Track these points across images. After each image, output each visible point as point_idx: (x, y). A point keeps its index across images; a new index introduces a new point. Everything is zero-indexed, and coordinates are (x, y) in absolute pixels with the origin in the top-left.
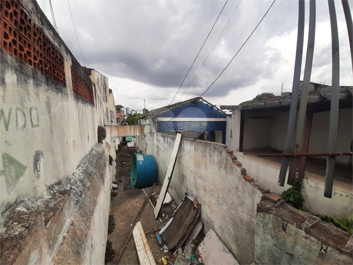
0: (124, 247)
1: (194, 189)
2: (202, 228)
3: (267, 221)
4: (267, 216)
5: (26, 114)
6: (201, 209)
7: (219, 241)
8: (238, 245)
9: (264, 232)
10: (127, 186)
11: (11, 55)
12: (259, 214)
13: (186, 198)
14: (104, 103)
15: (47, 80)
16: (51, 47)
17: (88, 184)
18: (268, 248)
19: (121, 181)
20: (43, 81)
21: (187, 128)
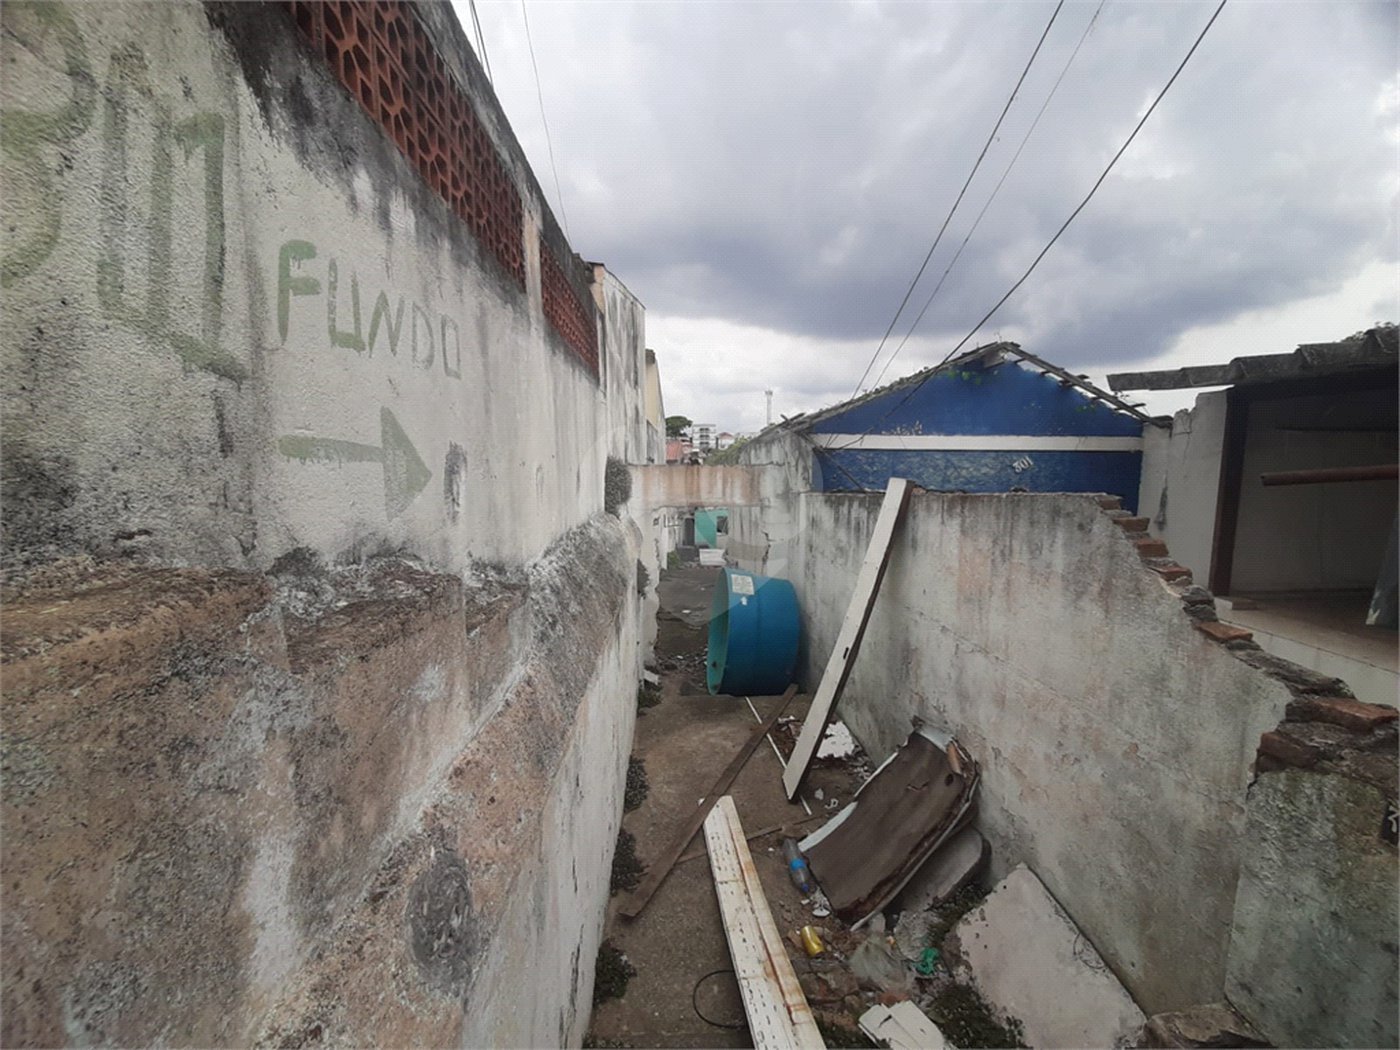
0: (674, 861)
1: (950, 702)
2: (981, 860)
3: (1305, 809)
4: (1308, 787)
5: (434, 331)
6: (980, 782)
7: (1055, 916)
8: (1151, 938)
9: (1286, 863)
10: (693, 684)
11: (402, 154)
12: (1265, 778)
13: (916, 739)
14: (627, 387)
15: (481, 253)
16: (492, 160)
17: (574, 608)
18: (1297, 936)
19: (673, 667)
20: (473, 253)
21: (940, 479)
